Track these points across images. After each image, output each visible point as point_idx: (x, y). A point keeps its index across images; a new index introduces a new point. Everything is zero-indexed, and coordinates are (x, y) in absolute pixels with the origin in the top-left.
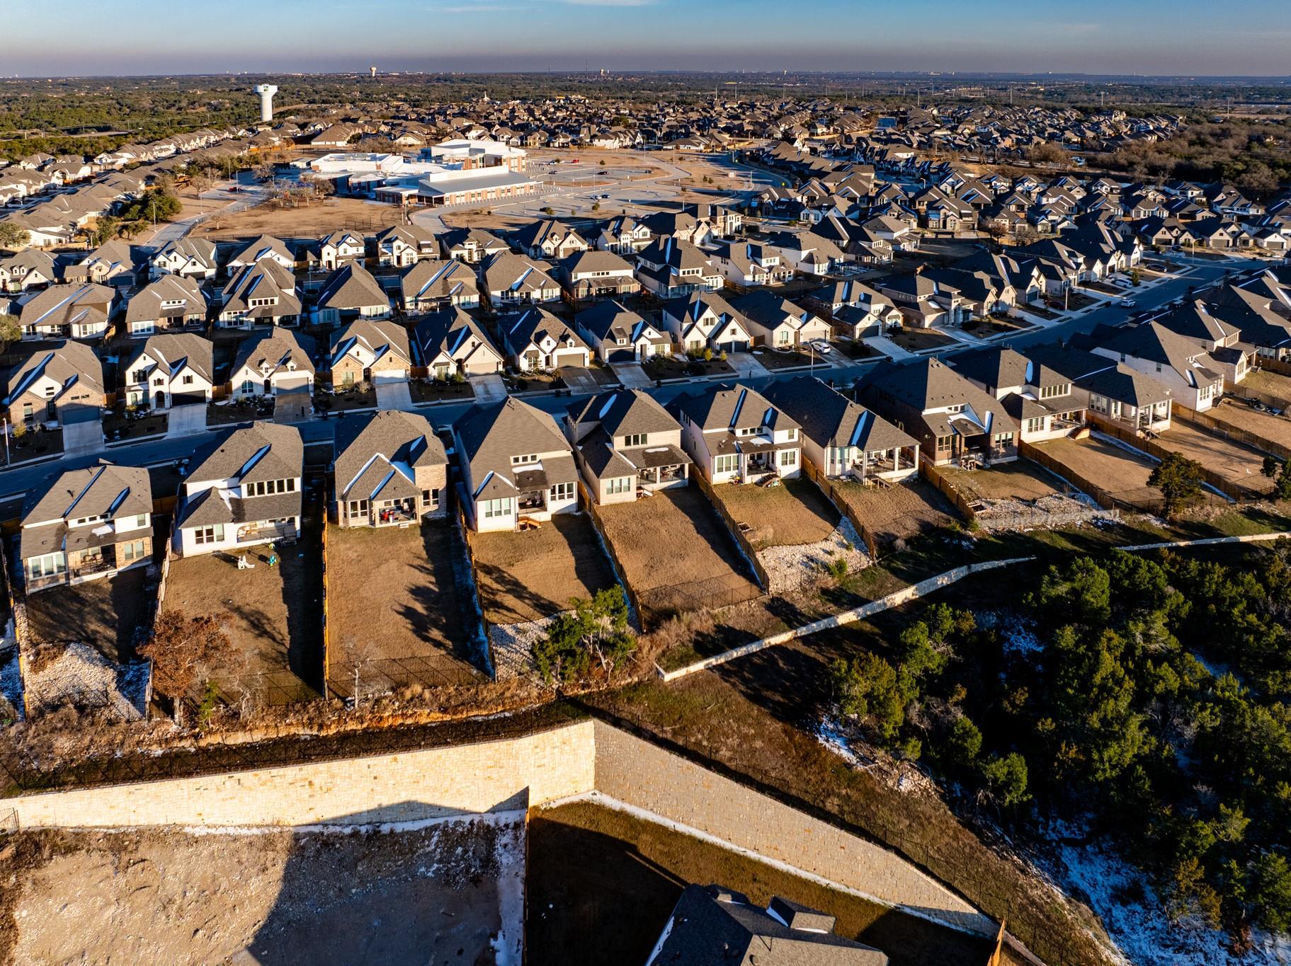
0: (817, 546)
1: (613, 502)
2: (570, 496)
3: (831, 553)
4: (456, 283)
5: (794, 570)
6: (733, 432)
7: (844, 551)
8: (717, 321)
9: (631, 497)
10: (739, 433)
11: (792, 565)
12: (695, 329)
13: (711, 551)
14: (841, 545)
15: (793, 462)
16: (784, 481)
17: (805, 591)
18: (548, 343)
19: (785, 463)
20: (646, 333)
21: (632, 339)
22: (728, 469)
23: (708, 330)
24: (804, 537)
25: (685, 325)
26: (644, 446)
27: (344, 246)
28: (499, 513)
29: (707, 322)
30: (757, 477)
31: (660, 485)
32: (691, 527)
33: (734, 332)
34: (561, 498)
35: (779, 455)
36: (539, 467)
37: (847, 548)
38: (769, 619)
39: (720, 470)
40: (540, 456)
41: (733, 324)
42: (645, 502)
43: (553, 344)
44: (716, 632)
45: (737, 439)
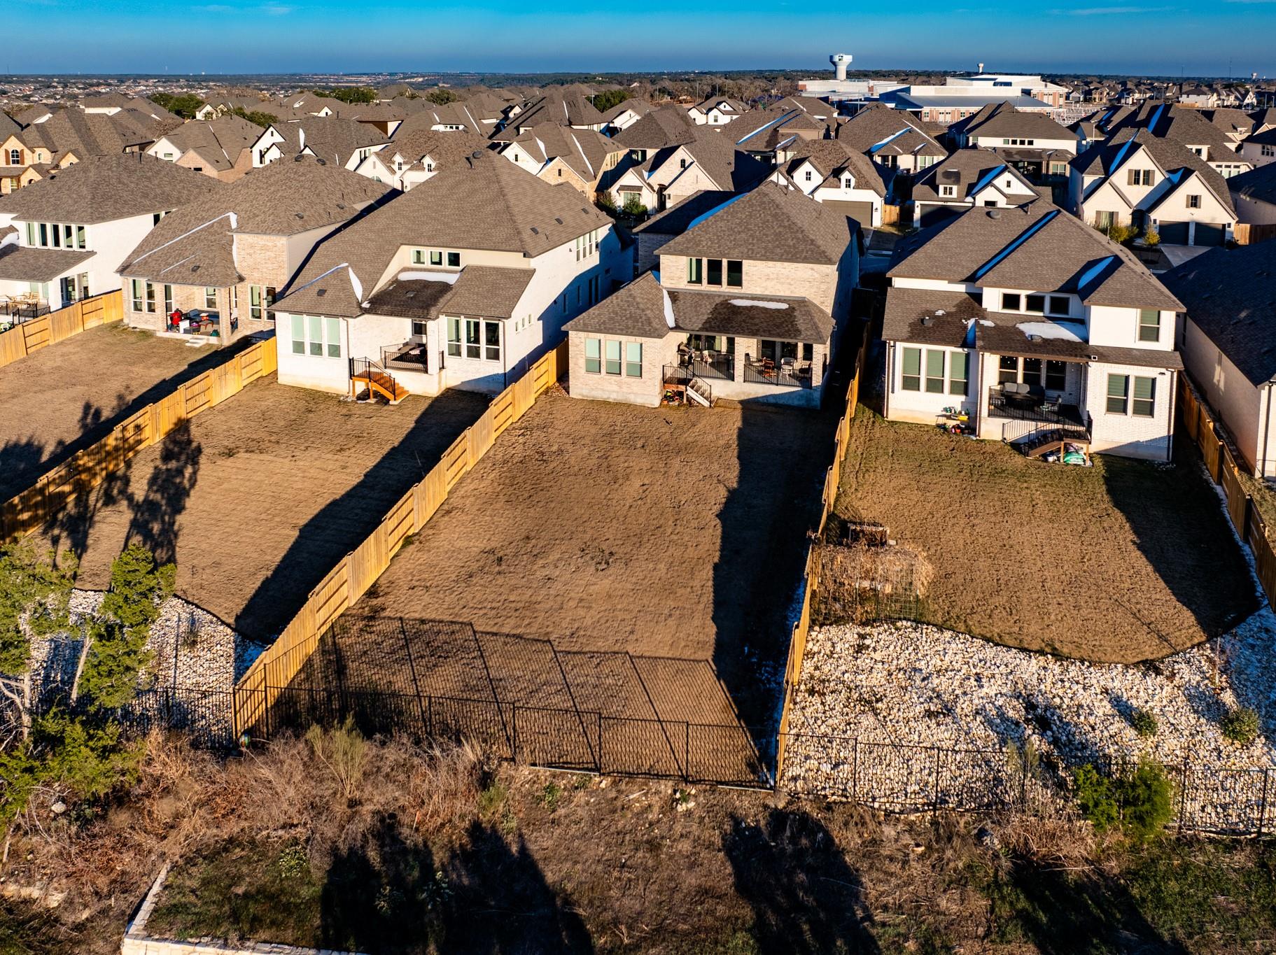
0: (1097, 678)
1: (600, 395)
2: (494, 355)
3: (1141, 722)
4: (789, 135)
5: (943, 734)
6: (978, 298)
7: (1212, 733)
8: (1159, 178)
9: (648, 393)
10: (992, 299)
11: (943, 711)
12: (1106, 186)
13: (706, 575)
14: (1209, 707)
15: (1146, 409)
16: (1108, 457)
17: (942, 833)
18: (808, 176)
19: (1117, 406)
20: (1000, 182)
21: (971, 190)
22: (935, 386)
23: (1138, 194)
24: (1061, 632)
25: (1088, 180)
26: (735, 290)
27: (715, 112)
28: (317, 349)
29: (1136, 177)
30: (1021, 429)
31: (738, 389)
32: (720, 495)
33: (1194, 201)
34: (474, 353)
35: (1098, 376)
36: (452, 279)
37: (1228, 723)
38: (705, 893)
39: (911, 383)
40: (469, 258)
41: (1193, 185)
42: (676, 416)
43: (817, 179)
44: (460, 856)
45: (982, 314)
